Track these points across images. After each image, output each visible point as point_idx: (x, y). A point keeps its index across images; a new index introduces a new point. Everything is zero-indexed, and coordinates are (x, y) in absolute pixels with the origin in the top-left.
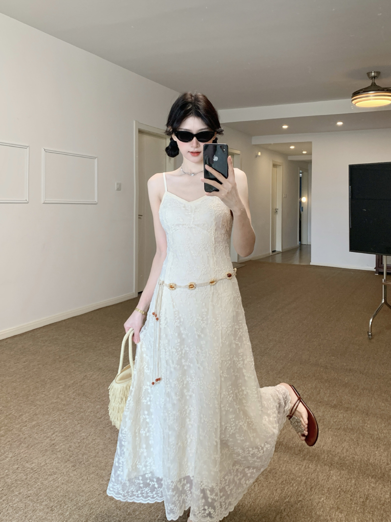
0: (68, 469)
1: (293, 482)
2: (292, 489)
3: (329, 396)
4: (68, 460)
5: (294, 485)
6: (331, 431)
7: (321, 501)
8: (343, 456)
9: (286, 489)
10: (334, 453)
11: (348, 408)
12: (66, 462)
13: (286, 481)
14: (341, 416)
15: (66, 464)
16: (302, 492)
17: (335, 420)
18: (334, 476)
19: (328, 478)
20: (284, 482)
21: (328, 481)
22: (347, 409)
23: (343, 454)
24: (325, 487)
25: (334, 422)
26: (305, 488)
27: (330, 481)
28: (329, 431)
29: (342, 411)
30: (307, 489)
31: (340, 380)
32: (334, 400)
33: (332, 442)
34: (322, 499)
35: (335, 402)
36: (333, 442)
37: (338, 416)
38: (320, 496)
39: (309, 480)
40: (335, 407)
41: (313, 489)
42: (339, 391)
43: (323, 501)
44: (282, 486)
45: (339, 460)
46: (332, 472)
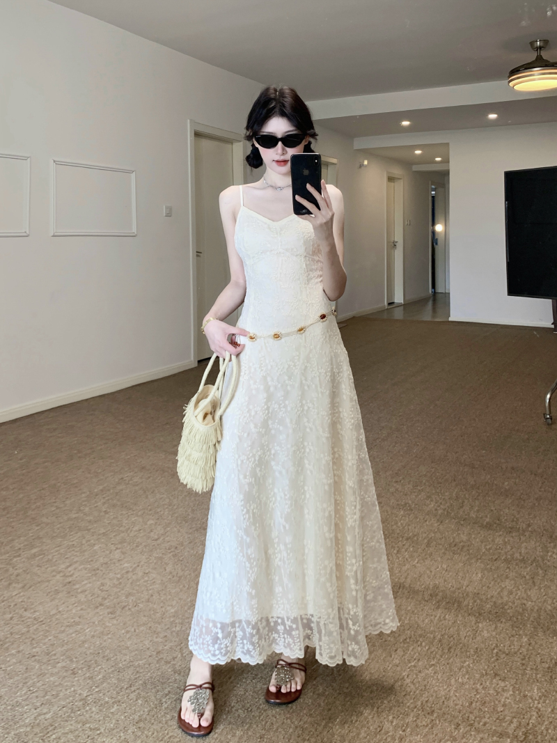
0: (101, 617)
1: (421, 640)
2: (419, 649)
3: (478, 511)
4: (101, 605)
5: (423, 644)
6: (481, 562)
7: (465, 665)
8: (500, 601)
9: (411, 649)
10: (484, 597)
11: (511, 528)
12: (97, 607)
13: (410, 638)
14: (499, 540)
15: (97, 610)
16: (436, 653)
17: (488, 547)
18: (485, 632)
19: (475, 635)
20: (408, 640)
21: (476, 638)
22: (510, 530)
23: (502, 598)
24: (470, 647)
25: (486, 549)
26: (441, 649)
27: (478, 638)
28: (478, 564)
29: (501, 533)
30: (443, 649)
31: (496, 485)
32: (486, 516)
33: (481, 580)
34: (467, 663)
35: (488, 520)
36: (484, 580)
37: (493, 541)
38: (463, 660)
39: (446, 637)
40: (489, 527)
41: (452, 650)
42: (494, 502)
43: (469, 665)
44: (405, 645)
45: (493, 607)
46: (480, 625)
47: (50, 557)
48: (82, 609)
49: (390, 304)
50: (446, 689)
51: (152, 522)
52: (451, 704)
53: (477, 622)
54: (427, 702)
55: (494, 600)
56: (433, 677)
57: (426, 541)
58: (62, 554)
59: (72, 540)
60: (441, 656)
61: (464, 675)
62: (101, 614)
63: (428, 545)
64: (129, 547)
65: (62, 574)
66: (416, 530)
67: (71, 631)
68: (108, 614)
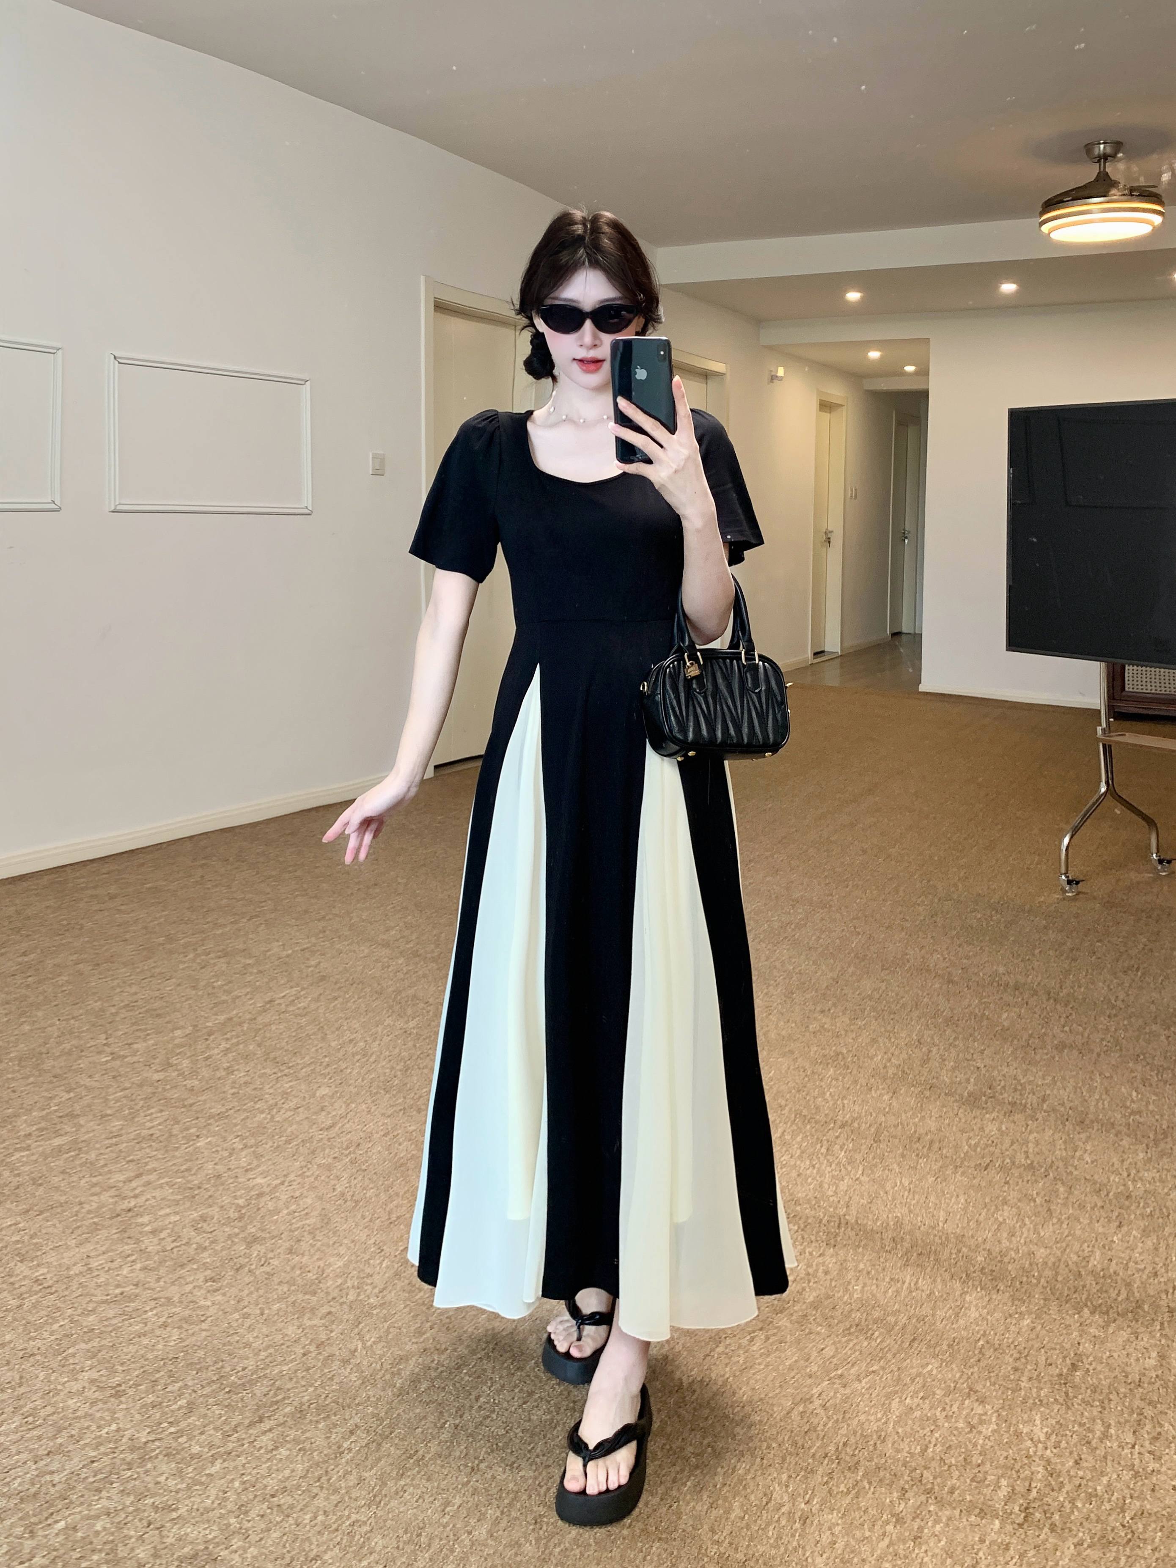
47: (93, 1156)
58: (120, 1151)
59: (149, 1124)
64: (270, 1144)
65: (113, 1192)
67: (111, 1313)
68: (206, 1281)
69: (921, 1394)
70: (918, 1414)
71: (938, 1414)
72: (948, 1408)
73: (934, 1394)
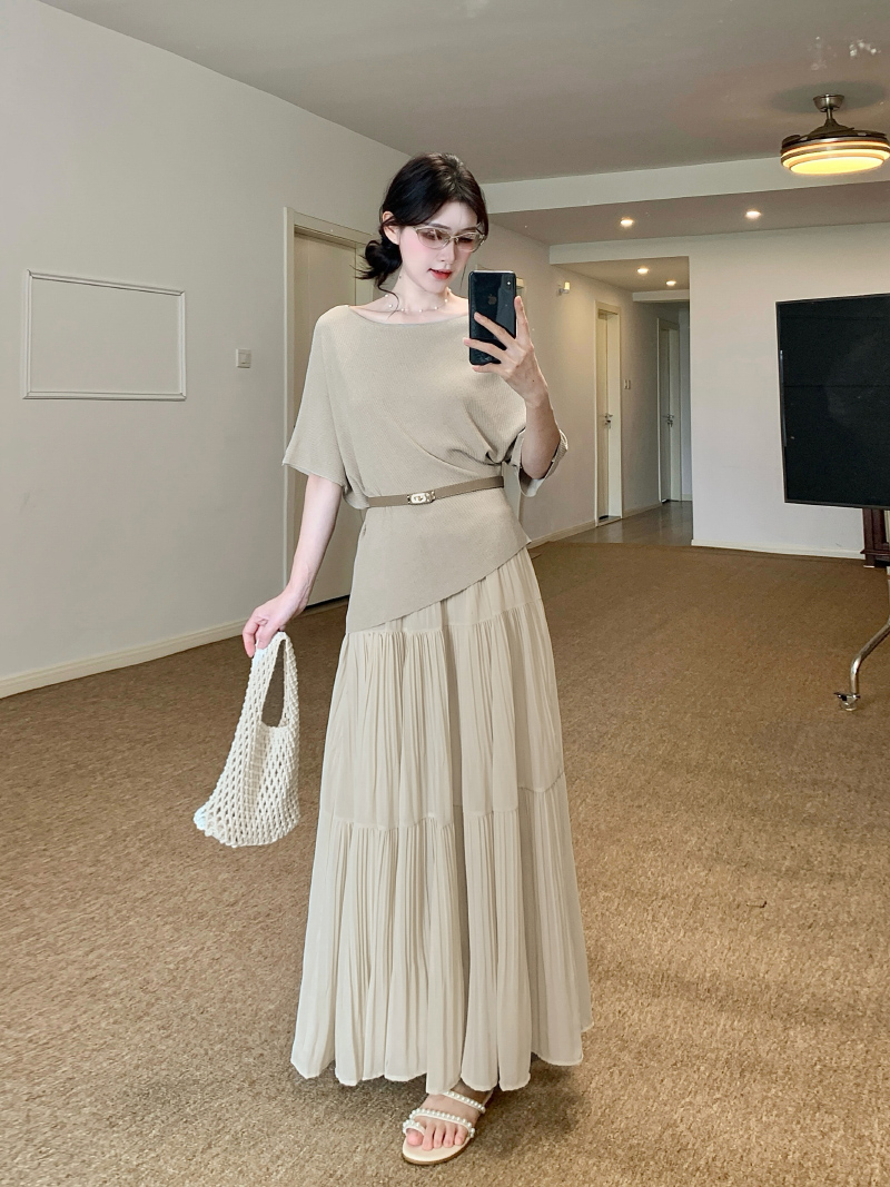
0: (148, 1035)
3: (768, 850)
4: (147, 1014)
6: (785, 933)
7: (769, 1095)
8: (822, 991)
10: (795, 989)
12: (140, 1018)
14: (810, 894)
16: (722, 1081)
17: (794, 907)
18: (800, 1041)
21: (785, 1052)
23: (824, 986)
24: (776, 1066)
25: (792, 910)
26: (728, 1074)
27: (789, 1051)
28: (780, 935)
31: (793, 808)
33: (788, 962)
36: (792, 960)
38: (766, 1086)
40: (788, 873)
42: (794, 834)
45: (812, 1001)
46: (792, 1033)
48: (115, 1023)
49: (601, 518)
50: (742, 1136)
51: (226, 875)
52: (755, 1160)
53: (786, 1029)
54: (714, 1159)
55: (811, 990)
56: (719, 1117)
57: (691, 900)
60: (730, 1084)
61: (769, 1112)
62: (147, 1029)
63: (696, 906)
65: (76, 965)
66: (675, 882)
69: (775, 1112)
70: (776, 1128)
71: (794, 1126)
72: (802, 1121)
73: (786, 1111)
